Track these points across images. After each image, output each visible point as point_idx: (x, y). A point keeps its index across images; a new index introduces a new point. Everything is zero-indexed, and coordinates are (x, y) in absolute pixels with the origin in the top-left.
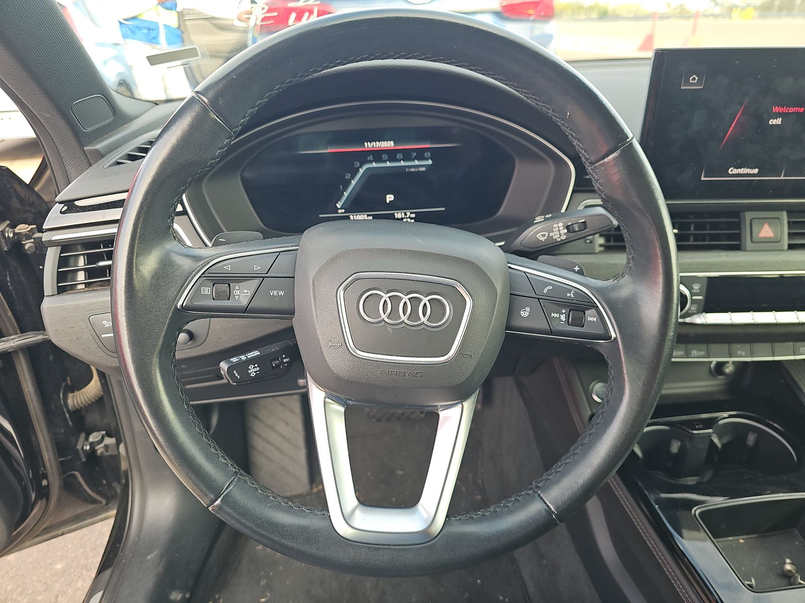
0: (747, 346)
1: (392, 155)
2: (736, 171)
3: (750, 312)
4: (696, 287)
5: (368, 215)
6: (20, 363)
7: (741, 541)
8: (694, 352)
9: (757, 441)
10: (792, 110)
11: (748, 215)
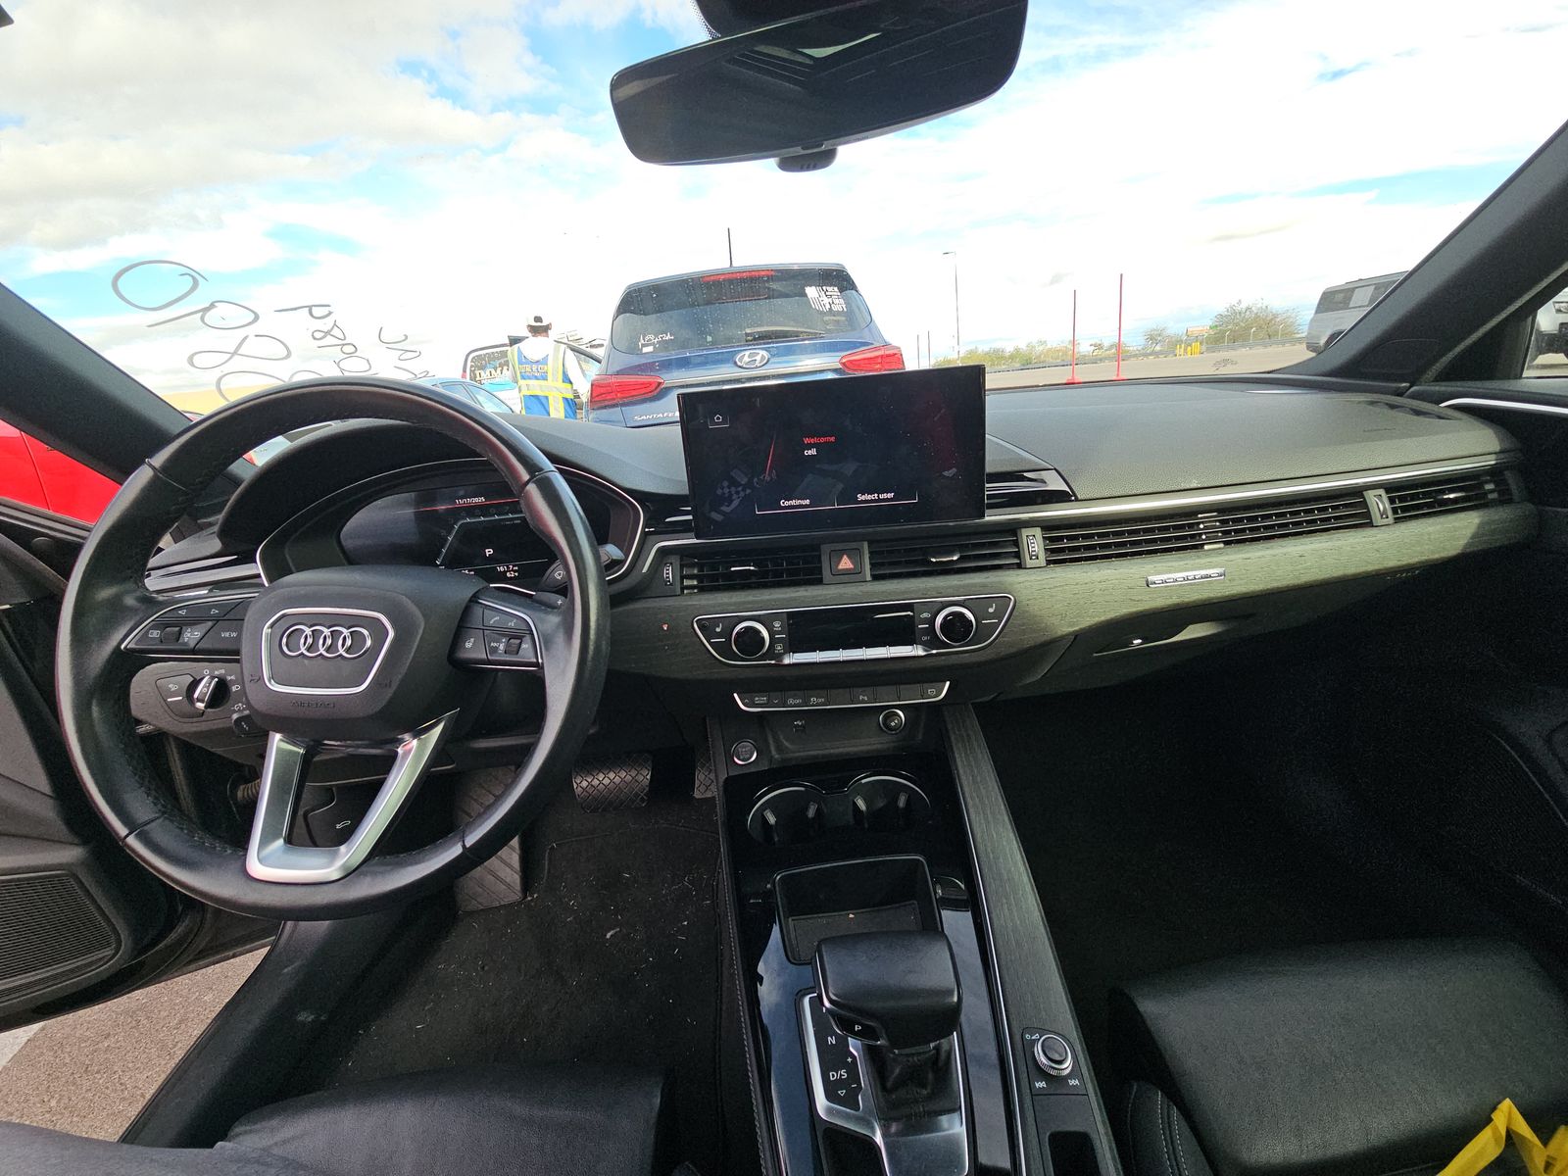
0: (869, 690)
1: (483, 510)
2: (787, 503)
3: (838, 649)
4: (777, 624)
5: (469, 571)
6: (169, 743)
7: (851, 916)
8: (791, 701)
9: (908, 802)
10: (822, 440)
11: (826, 549)
